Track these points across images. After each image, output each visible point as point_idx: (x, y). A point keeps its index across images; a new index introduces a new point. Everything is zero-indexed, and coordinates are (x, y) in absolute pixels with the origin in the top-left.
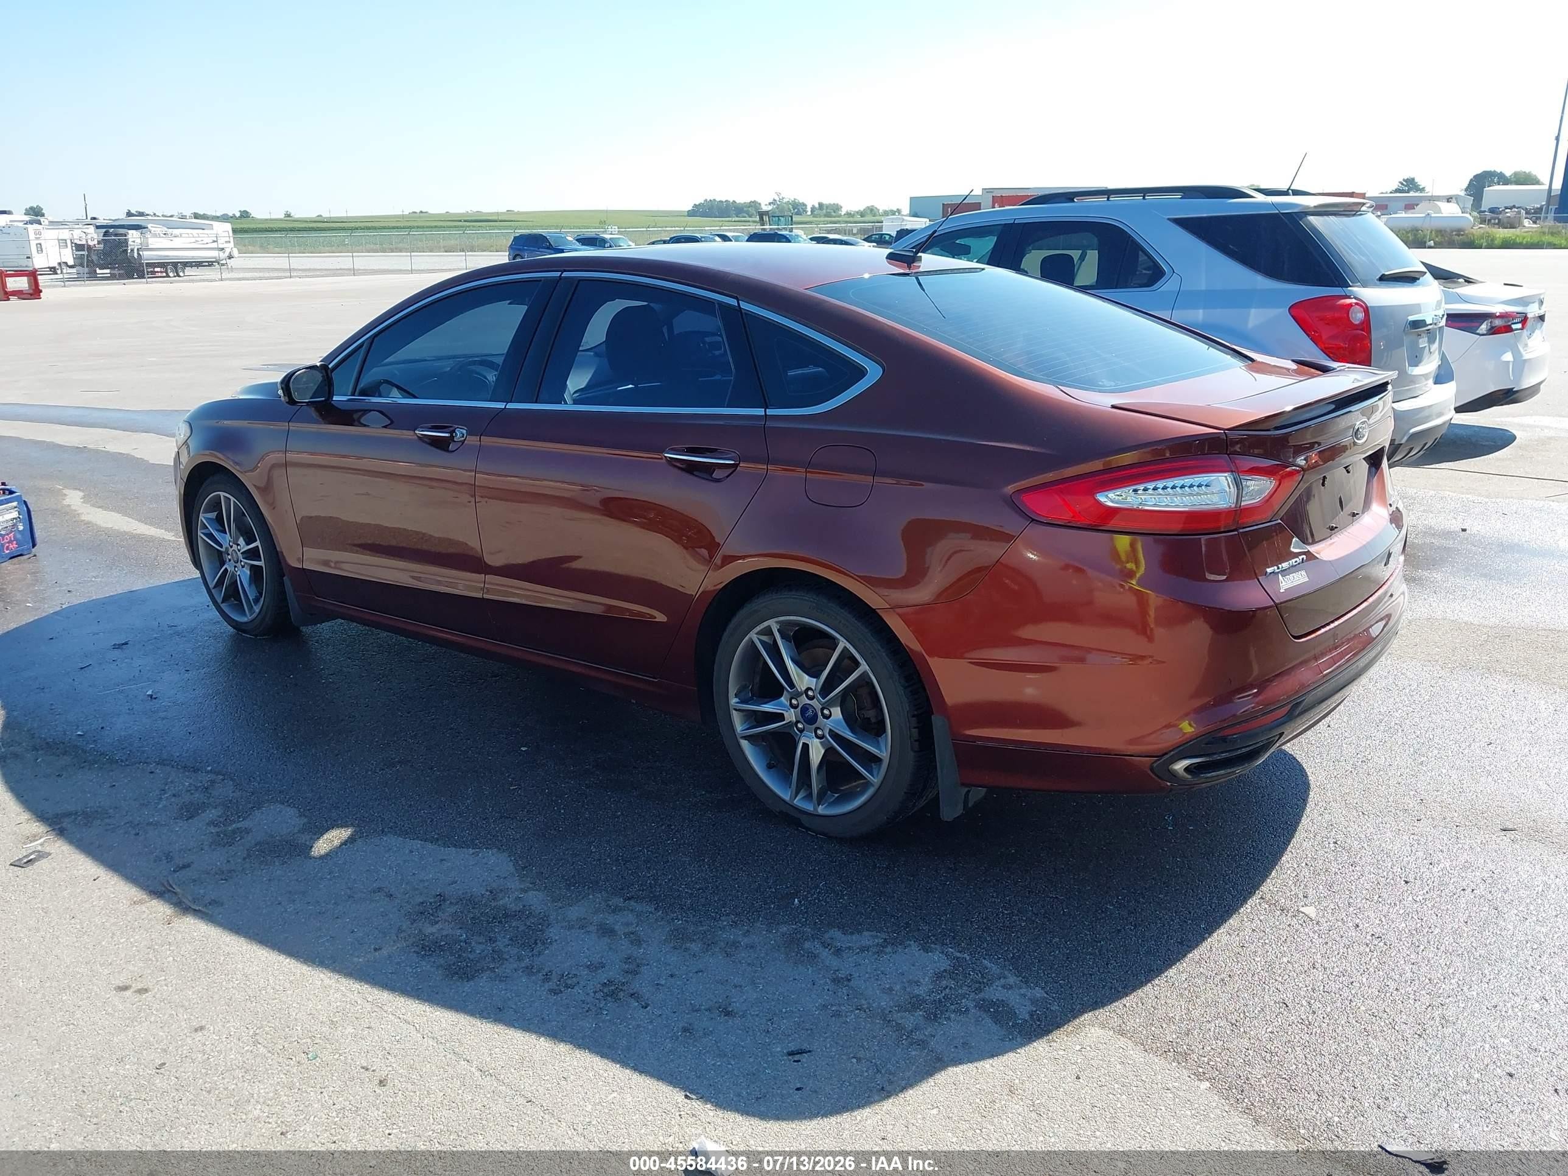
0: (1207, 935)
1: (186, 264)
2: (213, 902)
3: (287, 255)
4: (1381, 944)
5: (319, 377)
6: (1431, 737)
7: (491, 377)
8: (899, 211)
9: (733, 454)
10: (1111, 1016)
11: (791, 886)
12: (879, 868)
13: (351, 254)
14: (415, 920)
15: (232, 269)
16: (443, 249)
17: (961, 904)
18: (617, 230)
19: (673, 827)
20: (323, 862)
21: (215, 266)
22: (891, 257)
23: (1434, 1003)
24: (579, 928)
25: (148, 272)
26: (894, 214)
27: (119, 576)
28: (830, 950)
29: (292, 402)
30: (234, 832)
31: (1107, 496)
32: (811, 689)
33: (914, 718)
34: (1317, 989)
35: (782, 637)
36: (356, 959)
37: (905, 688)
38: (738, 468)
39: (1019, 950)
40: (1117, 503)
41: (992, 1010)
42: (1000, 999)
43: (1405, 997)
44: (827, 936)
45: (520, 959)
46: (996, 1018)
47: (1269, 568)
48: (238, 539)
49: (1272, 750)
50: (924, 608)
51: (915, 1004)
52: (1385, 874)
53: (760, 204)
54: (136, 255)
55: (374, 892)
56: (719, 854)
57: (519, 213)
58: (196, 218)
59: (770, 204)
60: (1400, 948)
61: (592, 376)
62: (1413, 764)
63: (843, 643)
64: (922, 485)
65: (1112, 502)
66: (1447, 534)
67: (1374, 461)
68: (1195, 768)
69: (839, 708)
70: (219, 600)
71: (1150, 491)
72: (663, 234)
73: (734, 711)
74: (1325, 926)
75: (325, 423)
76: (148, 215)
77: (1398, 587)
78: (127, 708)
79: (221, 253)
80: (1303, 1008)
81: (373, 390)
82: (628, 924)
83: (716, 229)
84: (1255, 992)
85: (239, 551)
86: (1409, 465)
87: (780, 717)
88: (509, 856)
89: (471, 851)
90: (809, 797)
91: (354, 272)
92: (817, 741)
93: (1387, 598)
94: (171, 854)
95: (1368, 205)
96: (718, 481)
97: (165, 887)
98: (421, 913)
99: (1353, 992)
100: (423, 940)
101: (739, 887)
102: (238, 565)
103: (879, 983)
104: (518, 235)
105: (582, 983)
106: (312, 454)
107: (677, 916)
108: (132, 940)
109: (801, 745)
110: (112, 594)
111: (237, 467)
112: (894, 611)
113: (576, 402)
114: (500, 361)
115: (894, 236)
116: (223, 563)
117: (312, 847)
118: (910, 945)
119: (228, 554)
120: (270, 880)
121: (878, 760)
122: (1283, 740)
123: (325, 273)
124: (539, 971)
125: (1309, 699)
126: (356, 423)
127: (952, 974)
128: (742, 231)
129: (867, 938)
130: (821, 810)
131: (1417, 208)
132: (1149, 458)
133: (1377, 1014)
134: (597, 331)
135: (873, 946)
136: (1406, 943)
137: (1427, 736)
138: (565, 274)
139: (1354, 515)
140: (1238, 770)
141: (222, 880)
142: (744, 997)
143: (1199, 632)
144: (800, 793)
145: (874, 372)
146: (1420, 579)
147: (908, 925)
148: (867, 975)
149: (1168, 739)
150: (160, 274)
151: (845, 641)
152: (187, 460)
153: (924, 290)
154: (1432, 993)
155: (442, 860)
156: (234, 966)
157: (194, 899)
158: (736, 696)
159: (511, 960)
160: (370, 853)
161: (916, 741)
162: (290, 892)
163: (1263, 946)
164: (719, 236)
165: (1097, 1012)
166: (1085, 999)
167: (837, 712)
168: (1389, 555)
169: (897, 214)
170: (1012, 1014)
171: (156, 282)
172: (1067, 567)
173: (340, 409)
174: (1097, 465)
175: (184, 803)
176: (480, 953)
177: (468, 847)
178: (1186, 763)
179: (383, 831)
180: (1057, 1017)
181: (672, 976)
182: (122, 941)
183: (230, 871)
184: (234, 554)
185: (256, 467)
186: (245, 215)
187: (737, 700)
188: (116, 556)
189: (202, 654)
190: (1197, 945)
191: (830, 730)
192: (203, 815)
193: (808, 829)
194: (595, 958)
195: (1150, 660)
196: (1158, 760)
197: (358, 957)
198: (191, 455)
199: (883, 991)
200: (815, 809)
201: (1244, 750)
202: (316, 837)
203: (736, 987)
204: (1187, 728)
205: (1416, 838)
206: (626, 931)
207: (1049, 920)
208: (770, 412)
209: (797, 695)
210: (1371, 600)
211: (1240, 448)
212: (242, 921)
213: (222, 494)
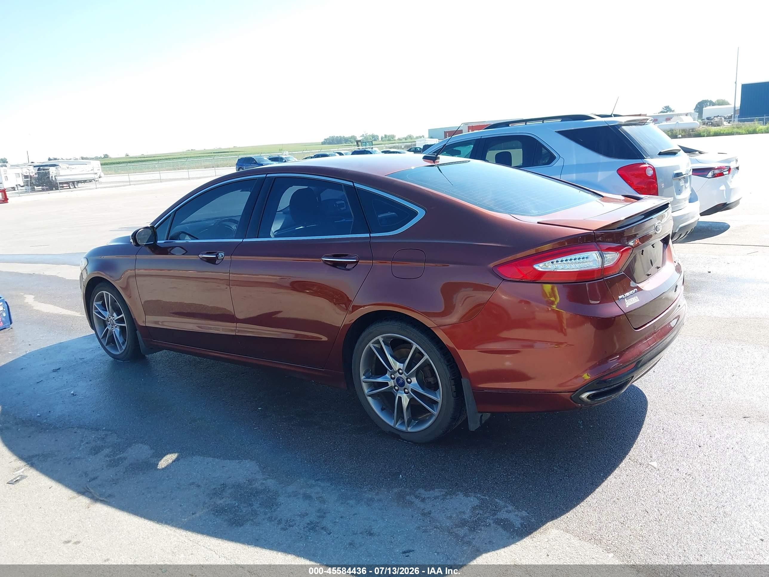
0: (604, 479)
1: (78, 182)
2: (110, 496)
3: (128, 174)
4: (691, 478)
5: (150, 232)
6: (704, 374)
7: (234, 227)
8: (423, 136)
9: (356, 257)
10: (561, 523)
11: (397, 468)
12: (440, 457)
13: (159, 172)
14: (212, 498)
15: (101, 183)
16: (203, 167)
17: (482, 472)
18: (288, 153)
19: (336, 443)
20: (164, 471)
21: (93, 182)
22: (425, 158)
23: (719, 506)
24: (294, 496)
25: (60, 187)
26: (421, 138)
27: (54, 336)
28: (419, 499)
29: (137, 245)
30: (118, 459)
31: (539, 266)
32: (401, 369)
33: (453, 381)
34: (661, 503)
35: (385, 344)
36: (183, 520)
37: (447, 366)
38: (358, 263)
39: (512, 493)
40: (544, 269)
41: (502, 524)
42: (505, 518)
43: (705, 504)
44: (417, 492)
45: (265, 514)
46: (505, 528)
47: (620, 296)
48: (113, 314)
49: (628, 385)
50: (454, 325)
51: (463, 523)
52: (689, 443)
53: (356, 137)
54: (54, 179)
55: (191, 485)
56: (360, 455)
57: (239, 148)
58: (82, 159)
59: (361, 136)
60: (700, 479)
61: (283, 224)
62: (697, 387)
63: (415, 346)
64: (448, 266)
65: (542, 268)
66: (702, 275)
67: (665, 241)
68: (592, 396)
69: (415, 378)
70: (105, 345)
71: (560, 262)
72: (311, 154)
73: (363, 383)
74: (662, 471)
75: (154, 255)
76: (58, 159)
77: (682, 301)
78: (61, 401)
79: (96, 175)
80: (656, 513)
81: (177, 237)
82: (318, 493)
83: (336, 150)
84: (631, 506)
85: (114, 319)
86: (680, 243)
87: (386, 384)
88: (256, 463)
89: (237, 461)
90: (403, 423)
91: (161, 181)
92: (405, 395)
93: (677, 308)
94: (87, 473)
95: (650, 119)
96: (349, 270)
97: (85, 489)
98: (215, 494)
99: (679, 503)
100: (216, 507)
101: (371, 471)
102: (114, 326)
103: (445, 514)
104: (240, 158)
105: (297, 524)
106: (146, 270)
107: (342, 487)
108: (70, 517)
109: (397, 398)
110: (51, 345)
111: (112, 279)
112: (440, 328)
113: (276, 236)
114: (238, 219)
115: (422, 148)
116: (106, 326)
117: (158, 464)
118: (458, 494)
119: (109, 321)
120: (138, 482)
121: (436, 403)
122: (633, 380)
123: (146, 182)
124: (275, 519)
125: (645, 359)
126: (169, 253)
127: (480, 507)
128: (349, 150)
129: (437, 492)
130: (409, 429)
131: (672, 120)
132: (557, 246)
133: (692, 513)
134: (285, 201)
135: (441, 496)
136: (702, 477)
137: (702, 373)
138: (268, 175)
139: (658, 268)
140: (613, 396)
141: (114, 484)
142: (379, 526)
143: (588, 329)
144: (399, 422)
145: (421, 213)
146: (691, 297)
147: (457, 484)
148: (439, 511)
149: (578, 383)
150: (66, 188)
151: (416, 344)
152: (86, 277)
153: (441, 172)
154: (718, 500)
155: (223, 467)
156: (122, 527)
157: (100, 494)
158: (364, 375)
159: (261, 514)
160: (187, 465)
161: (455, 392)
162: (148, 488)
163: (632, 483)
164: (338, 153)
165: (554, 521)
166: (547, 515)
167: (414, 380)
168: (677, 286)
169: (422, 137)
170: (512, 525)
171: (64, 191)
172: (521, 301)
173: (161, 247)
174: (532, 251)
175: (92, 447)
176: (245, 512)
177: (236, 459)
178: (587, 394)
179: (193, 454)
180: (534, 525)
181: (342, 517)
182: (65, 518)
183: (117, 479)
184: (111, 321)
185: (120, 278)
186: (106, 156)
187: (364, 377)
188: (52, 326)
189: (97, 372)
190: (600, 485)
191: (411, 389)
192: (102, 452)
193: (404, 440)
194: (303, 511)
195: (566, 344)
196: (574, 393)
197: (184, 518)
198: (88, 274)
199: (447, 518)
200: (407, 429)
201: (615, 386)
202: (160, 459)
203: (374, 521)
204: (587, 377)
205: (702, 424)
206: (317, 496)
207: (526, 477)
208: (372, 235)
209: (394, 373)
210: (670, 308)
211: (601, 239)
212: (125, 504)
213: (104, 292)
